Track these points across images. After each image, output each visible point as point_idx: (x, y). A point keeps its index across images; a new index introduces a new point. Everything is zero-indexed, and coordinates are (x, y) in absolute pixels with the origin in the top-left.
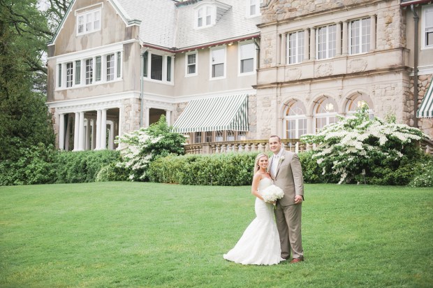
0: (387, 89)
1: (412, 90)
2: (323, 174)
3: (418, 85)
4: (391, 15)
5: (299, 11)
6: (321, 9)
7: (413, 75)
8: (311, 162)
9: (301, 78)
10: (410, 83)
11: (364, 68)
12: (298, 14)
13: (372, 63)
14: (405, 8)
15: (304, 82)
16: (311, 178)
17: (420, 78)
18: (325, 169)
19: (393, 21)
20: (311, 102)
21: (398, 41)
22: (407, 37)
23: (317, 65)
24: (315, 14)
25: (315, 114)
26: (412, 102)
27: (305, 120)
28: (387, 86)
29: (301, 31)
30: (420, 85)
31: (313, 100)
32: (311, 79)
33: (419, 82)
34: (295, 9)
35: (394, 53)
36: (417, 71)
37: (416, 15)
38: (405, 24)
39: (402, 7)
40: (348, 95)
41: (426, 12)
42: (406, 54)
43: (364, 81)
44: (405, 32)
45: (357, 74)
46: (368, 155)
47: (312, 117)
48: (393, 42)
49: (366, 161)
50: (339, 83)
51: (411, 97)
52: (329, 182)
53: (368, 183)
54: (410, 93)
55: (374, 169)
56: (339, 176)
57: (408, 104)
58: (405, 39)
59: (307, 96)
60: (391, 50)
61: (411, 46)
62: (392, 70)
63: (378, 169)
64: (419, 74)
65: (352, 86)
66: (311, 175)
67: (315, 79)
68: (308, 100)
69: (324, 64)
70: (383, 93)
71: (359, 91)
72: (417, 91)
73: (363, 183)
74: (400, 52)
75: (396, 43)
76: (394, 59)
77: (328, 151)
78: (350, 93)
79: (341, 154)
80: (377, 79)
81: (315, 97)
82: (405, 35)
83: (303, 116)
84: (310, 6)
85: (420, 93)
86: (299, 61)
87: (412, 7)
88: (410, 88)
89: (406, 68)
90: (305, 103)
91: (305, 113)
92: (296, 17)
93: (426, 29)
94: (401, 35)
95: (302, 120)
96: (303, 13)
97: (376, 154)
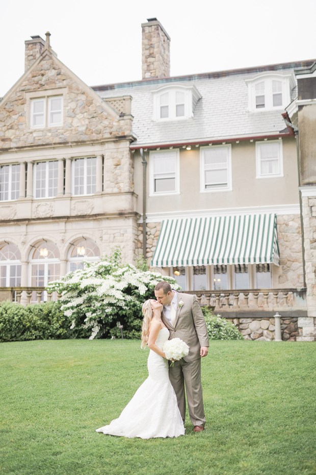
0: (116, 235)
1: (141, 238)
2: (71, 328)
3: (146, 233)
4: (120, 157)
5: (14, 142)
6: (40, 143)
7: (141, 221)
8: (58, 314)
9: (16, 218)
10: (138, 230)
11: (90, 210)
12: (13, 145)
13: (98, 206)
14: (133, 152)
15: (19, 223)
16: (58, 333)
17: (148, 225)
18: (75, 322)
19: (122, 163)
20: (28, 246)
21: (127, 184)
22: (135, 182)
23: (35, 205)
24: (33, 147)
25: (31, 260)
26: (141, 251)
27: (19, 267)
28: (115, 231)
29: (14, 164)
30: (149, 233)
31: (30, 244)
32: (29, 220)
33: (148, 229)
34: (9, 140)
35: (124, 197)
36: (145, 218)
37: (144, 159)
38: (133, 168)
39: (131, 149)
40: (72, 239)
41: (154, 158)
42: (135, 199)
43: (90, 225)
44: (133, 176)
45: (83, 217)
46: (127, 305)
47: (28, 263)
48: (121, 185)
49: (124, 312)
50: (61, 225)
51: (139, 245)
52: (78, 338)
53: (126, 337)
54: (139, 241)
55: (132, 322)
56: (90, 330)
57: (136, 253)
58: (133, 183)
59: (23, 238)
60: (120, 193)
61: (139, 192)
62: (121, 214)
63: (136, 321)
64: (147, 221)
65: (76, 229)
66: (57, 329)
67: (34, 219)
68: (24, 243)
69: (43, 203)
70: (112, 239)
71: (84, 235)
72: (145, 239)
73: (121, 337)
74: (129, 196)
75: (125, 187)
76: (124, 203)
77: (80, 300)
78: (74, 238)
79: (98, 304)
80: (105, 224)
81: (31, 240)
82: (133, 180)
83: (16, 262)
84: (27, 138)
85: (148, 242)
86: (13, 198)
87: (141, 151)
88: (138, 236)
89: (136, 214)
90: (20, 246)
91: (19, 258)
92: (10, 148)
93: (155, 175)
94: (130, 179)
95: (15, 266)
96: (20, 145)
97: (135, 305)
